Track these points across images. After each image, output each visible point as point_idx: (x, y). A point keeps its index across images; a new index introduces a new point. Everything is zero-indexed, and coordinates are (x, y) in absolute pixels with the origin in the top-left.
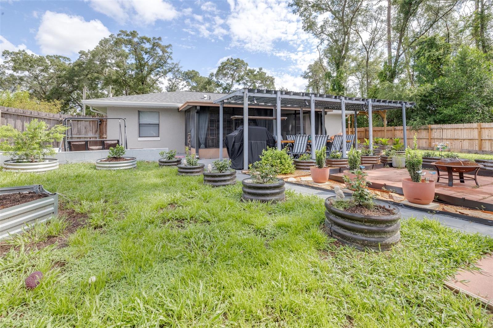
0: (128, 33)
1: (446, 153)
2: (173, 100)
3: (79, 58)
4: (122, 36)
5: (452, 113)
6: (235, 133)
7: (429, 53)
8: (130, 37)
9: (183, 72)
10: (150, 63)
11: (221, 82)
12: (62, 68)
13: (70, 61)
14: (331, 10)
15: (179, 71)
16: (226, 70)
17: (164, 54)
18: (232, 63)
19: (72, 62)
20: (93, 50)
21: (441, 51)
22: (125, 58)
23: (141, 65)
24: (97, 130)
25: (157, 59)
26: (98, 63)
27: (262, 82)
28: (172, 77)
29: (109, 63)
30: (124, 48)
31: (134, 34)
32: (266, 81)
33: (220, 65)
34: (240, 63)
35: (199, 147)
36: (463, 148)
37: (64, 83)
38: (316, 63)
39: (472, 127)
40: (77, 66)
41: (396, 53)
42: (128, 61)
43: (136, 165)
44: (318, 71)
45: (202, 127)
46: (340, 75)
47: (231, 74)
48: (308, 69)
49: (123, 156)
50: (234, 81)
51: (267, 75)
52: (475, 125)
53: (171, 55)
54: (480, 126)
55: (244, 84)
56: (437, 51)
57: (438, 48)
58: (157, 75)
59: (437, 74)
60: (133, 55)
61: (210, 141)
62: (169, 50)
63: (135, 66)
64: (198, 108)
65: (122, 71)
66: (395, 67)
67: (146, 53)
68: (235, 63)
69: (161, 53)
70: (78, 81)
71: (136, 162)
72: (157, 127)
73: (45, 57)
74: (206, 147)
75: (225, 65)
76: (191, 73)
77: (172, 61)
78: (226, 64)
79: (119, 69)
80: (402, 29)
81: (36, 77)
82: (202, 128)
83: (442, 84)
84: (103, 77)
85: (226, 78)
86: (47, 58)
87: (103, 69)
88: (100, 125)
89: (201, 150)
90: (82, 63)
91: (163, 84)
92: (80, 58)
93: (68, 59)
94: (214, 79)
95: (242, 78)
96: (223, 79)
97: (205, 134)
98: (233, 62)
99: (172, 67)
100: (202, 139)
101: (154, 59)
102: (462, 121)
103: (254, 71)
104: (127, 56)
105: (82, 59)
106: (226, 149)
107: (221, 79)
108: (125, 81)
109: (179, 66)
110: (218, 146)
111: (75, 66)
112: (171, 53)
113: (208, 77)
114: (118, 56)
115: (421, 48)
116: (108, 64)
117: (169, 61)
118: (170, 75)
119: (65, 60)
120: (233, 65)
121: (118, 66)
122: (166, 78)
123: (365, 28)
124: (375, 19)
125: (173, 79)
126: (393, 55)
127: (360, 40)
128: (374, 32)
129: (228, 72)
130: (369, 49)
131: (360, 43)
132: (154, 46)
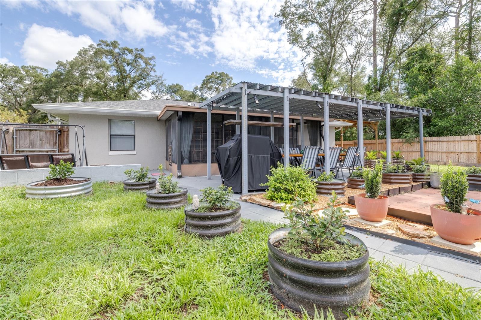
0: (109, 43)
2: (152, 108)
3: (56, 68)
4: (103, 46)
5: (448, 125)
6: (231, 144)
7: (420, 64)
8: (111, 48)
9: (167, 85)
10: (133, 75)
11: (206, 95)
12: (38, 79)
13: (47, 72)
14: (317, 22)
15: (163, 84)
16: (211, 84)
17: (147, 66)
18: (216, 77)
19: (49, 73)
20: (72, 61)
21: (433, 62)
22: (106, 70)
23: (123, 77)
24: (56, 143)
25: (140, 72)
26: (78, 74)
28: (155, 91)
29: (89, 74)
30: (104, 59)
31: (114, 44)
33: (205, 78)
34: (225, 76)
35: (182, 163)
36: (460, 162)
37: (41, 96)
38: (300, 77)
39: (470, 139)
40: (55, 77)
41: (382, 66)
42: (109, 73)
43: (91, 189)
44: (302, 85)
45: (185, 138)
46: (327, 87)
47: (216, 88)
48: (291, 84)
49: (72, 176)
53: (154, 68)
54: (479, 137)
56: (428, 61)
57: (429, 59)
58: (139, 87)
59: (429, 85)
60: (115, 66)
61: (195, 156)
62: (152, 62)
63: (116, 78)
64: (180, 114)
65: (103, 83)
66: (382, 79)
67: (128, 64)
68: (220, 77)
69: (143, 65)
70: (56, 93)
71: (91, 185)
72: (133, 139)
73: (20, 68)
74: (191, 162)
75: (209, 79)
76: (175, 86)
77: (156, 74)
78: (211, 77)
79: (99, 81)
81: (10, 89)
82: (185, 140)
83: (437, 95)
84: (82, 89)
85: (211, 92)
86: (22, 69)
87: (82, 81)
88: (60, 135)
89: (184, 167)
90: (60, 74)
91: (146, 97)
92: (58, 68)
93: (45, 70)
94: (199, 93)
96: (208, 93)
97: (189, 147)
98: (218, 75)
99: (155, 79)
100: (186, 153)
101: (137, 71)
102: (457, 133)
104: (108, 67)
105: (60, 69)
106: (216, 165)
107: (206, 93)
108: (106, 93)
109: (163, 79)
110: (205, 161)
111: (52, 77)
112: (154, 65)
113: (192, 91)
114: (98, 68)
115: (411, 59)
116: (88, 76)
117: (152, 73)
118: (153, 88)
119: (42, 71)
120: (217, 78)
121: (98, 78)
122: (149, 91)
123: (350, 42)
124: (360, 33)
125: (157, 92)
126: (379, 67)
127: (344, 54)
128: (359, 45)
129: (212, 86)
130: (353, 62)
131: (344, 57)
132: (136, 57)
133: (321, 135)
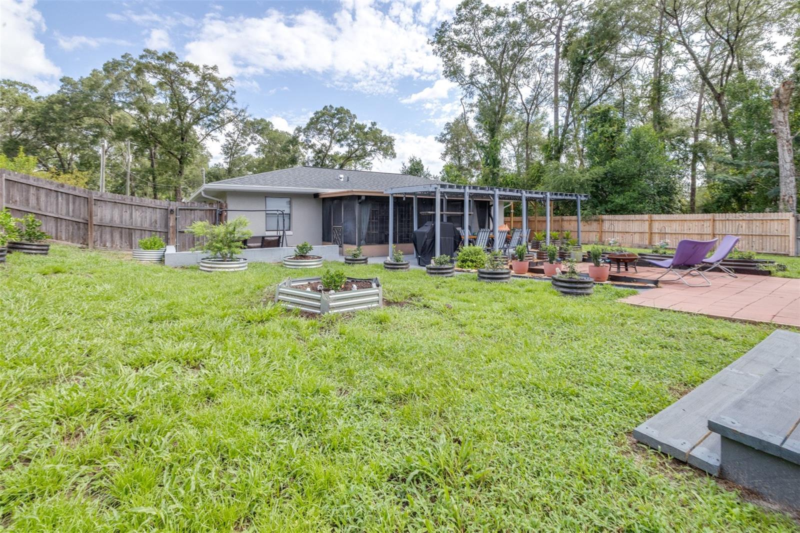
0: (160, 54)
1: (616, 248)
3: (59, 89)
4: (149, 59)
5: (624, 202)
7: (602, 128)
8: (164, 62)
10: (197, 105)
11: (313, 141)
13: (36, 92)
14: (484, 55)
15: (245, 120)
16: (322, 124)
17: (219, 92)
18: (331, 114)
19: (44, 95)
20: (88, 78)
21: (615, 128)
22: (149, 96)
23: (180, 109)
25: (209, 101)
27: (376, 144)
28: (232, 131)
30: (148, 78)
31: (169, 57)
32: (382, 143)
33: (313, 116)
34: (344, 113)
38: (457, 121)
39: (643, 218)
41: (564, 122)
44: (461, 133)
47: (329, 130)
48: (445, 129)
50: (333, 141)
51: (383, 134)
52: (646, 217)
53: (233, 96)
54: (651, 217)
55: (349, 145)
56: (610, 126)
57: (611, 123)
58: (208, 126)
59: (611, 154)
60: (166, 90)
62: (228, 87)
66: (562, 139)
67: (190, 89)
68: (337, 114)
69: (214, 90)
71: (323, 261)
72: (288, 218)
75: (321, 117)
76: (259, 123)
77: (235, 106)
78: (323, 114)
80: (572, 90)
83: (615, 168)
84: (106, 125)
85: (321, 136)
88: (220, 215)
92: (63, 89)
93: (32, 88)
94: (302, 136)
95: (345, 137)
96: (317, 137)
97: (367, 228)
98: (334, 112)
99: (234, 114)
100: (364, 234)
101: (204, 100)
102: (633, 211)
103: (365, 127)
105: (67, 91)
107: (313, 137)
108: (154, 134)
109: (246, 114)
111: (52, 102)
112: (234, 92)
115: (594, 122)
116: (119, 104)
117: (230, 105)
118: (229, 128)
119: (26, 90)
120: (333, 116)
122: (223, 131)
123: (526, 82)
124: (539, 71)
125: (234, 133)
126: (560, 123)
127: (519, 96)
128: (538, 87)
129: (324, 127)
130: (530, 109)
131: (518, 101)
132: (204, 77)
133: (490, 215)
